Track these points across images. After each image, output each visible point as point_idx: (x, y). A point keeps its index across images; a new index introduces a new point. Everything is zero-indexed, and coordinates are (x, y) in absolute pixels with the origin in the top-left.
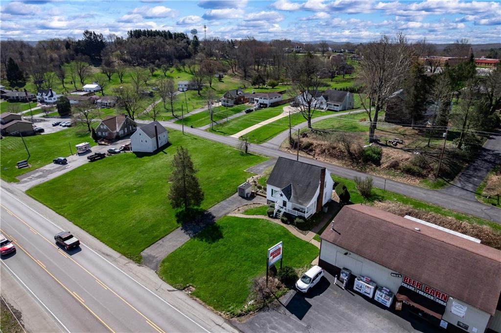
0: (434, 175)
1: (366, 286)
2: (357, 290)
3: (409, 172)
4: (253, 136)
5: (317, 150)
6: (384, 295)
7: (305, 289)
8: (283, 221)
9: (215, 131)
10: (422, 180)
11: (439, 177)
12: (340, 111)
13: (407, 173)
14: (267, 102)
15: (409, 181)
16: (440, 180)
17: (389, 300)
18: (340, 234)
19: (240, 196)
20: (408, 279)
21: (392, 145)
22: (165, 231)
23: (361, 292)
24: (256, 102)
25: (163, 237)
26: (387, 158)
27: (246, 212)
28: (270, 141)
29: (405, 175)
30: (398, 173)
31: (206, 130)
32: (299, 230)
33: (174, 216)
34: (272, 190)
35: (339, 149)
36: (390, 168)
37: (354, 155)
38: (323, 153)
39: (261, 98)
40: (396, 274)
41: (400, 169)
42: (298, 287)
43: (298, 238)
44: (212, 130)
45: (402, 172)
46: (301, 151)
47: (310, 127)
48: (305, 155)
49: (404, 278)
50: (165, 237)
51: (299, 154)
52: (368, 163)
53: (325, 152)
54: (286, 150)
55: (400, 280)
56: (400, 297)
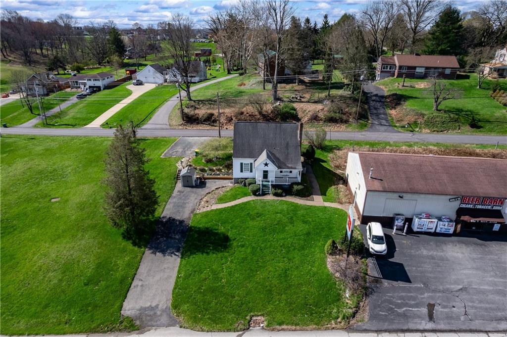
0: (354, 118)
1: (429, 221)
2: (419, 230)
3: (331, 120)
4: (121, 121)
5: (223, 120)
6: (447, 224)
7: (385, 250)
8: (276, 195)
9: (53, 125)
10: (346, 125)
11: (358, 119)
12: (198, 82)
13: (330, 122)
14: (99, 83)
15: (336, 129)
16: (361, 121)
17: (452, 226)
18: (382, 180)
19: (185, 186)
20: (467, 198)
21: (297, 100)
22: (129, 265)
23: (423, 230)
24: (82, 87)
25: (135, 274)
26: (303, 113)
27: (221, 200)
28: (150, 122)
29: (329, 124)
30: (321, 123)
31: (36, 126)
32: (303, 198)
33: (120, 239)
34: (242, 164)
35: (247, 113)
36: (312, 120)
37: (269, 116)
38: (230, 121)
39: (90, 80)
40: (455, 198)
41: (321, 120)
42: (376, 252)
43: (311, 206)
44: (46, 125)
45: (324, 121)
46: (202, 125)
47: (190, 100)
48: (209, 127)
49: (463, 199)
50: (137, 273)
51: (201, 128)
52: (288, 120)
53: (232, 119)
54: (180, 127)
55: (459, 202)
56: (466, 218)
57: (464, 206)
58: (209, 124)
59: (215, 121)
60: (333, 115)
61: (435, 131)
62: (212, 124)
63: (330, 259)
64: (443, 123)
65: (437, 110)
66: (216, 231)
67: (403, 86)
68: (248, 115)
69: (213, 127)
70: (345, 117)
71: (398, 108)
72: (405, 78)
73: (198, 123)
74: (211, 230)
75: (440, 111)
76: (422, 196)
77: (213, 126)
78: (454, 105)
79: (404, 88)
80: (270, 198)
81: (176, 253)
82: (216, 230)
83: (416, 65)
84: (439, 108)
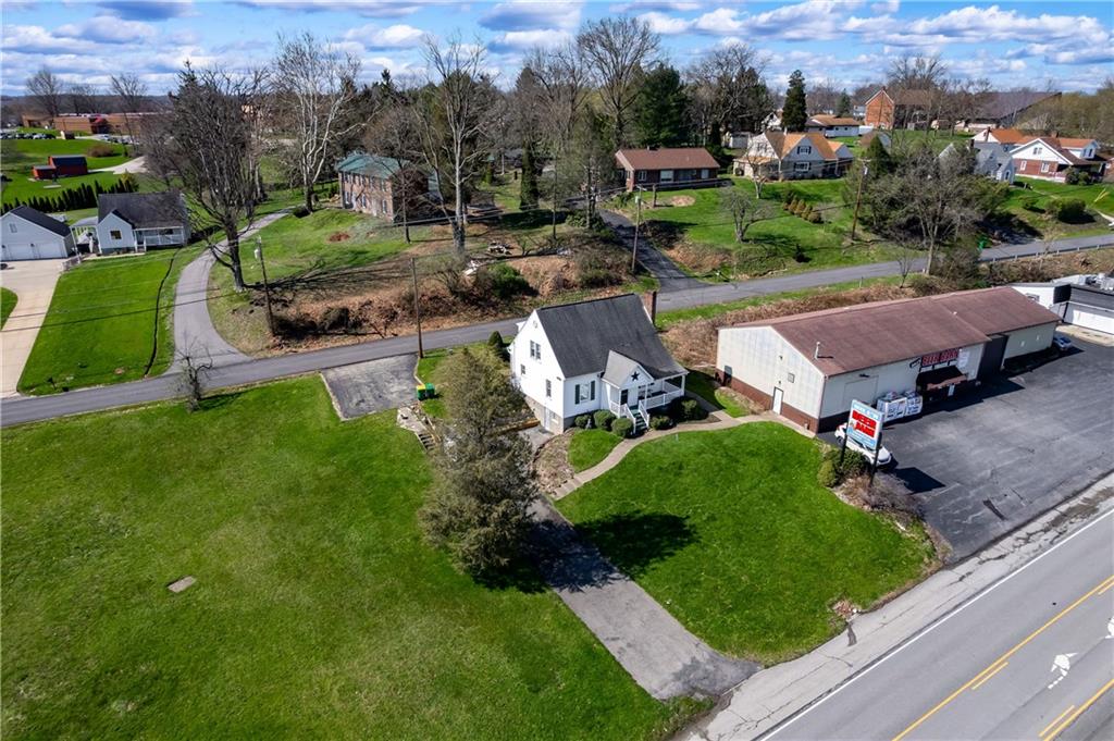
0: (627, 274)
1: (897, 403)
3: (593, 284)
6: (913, 400)
7: (889, 456)
10: (623, 287)
11: (635, 274)
16: (640, 277)
17: (920, 401)
18: (832, 357)
20: (926, 359)
21: (505, 255)
25: (593, 635)
26: (535, 277)
27: (581, 463)
28: (182, 354)
30: (577, 291)
32: (703, 421)
34: (578, 387)
36: (559, 289)
37: (472, 295)
38: (393, 317)
40: (913, 363)
41: (575, 285)
45: (582, 287)
46: (329, 338)
47: (243, 285)
48: (349, 341)
49: (923, 360)
50: (593, 631)
51: (330, 345)
52: (514, 297)
53: (396, 313)
54: (277, 352)
55: (918, 366)
56: (931, 386)
57: (924, 370)
58: (346, 333)
59: (357, 324)
60: (591, 273)
61: (756, 275)
62: (353, 331)
63: (839, 493)
64: (761, 260)
65: (743, 241)
66: (641, 514)
67: (655, 206)
68: (426, 298)
69: (362, 339)
70: (612, 273)
71: (678, 246)
72: (657, 191)
73: (317, 336)
74: (628, 516)
75: (747, 241)
76: (884, 368)
77: (357, 334)
78: (764, 231)
79: (657, 209)
80: (653, 435)
81: (611, 576)
82: (638, 512)
83: (659, 168)
84: (746, 236)
